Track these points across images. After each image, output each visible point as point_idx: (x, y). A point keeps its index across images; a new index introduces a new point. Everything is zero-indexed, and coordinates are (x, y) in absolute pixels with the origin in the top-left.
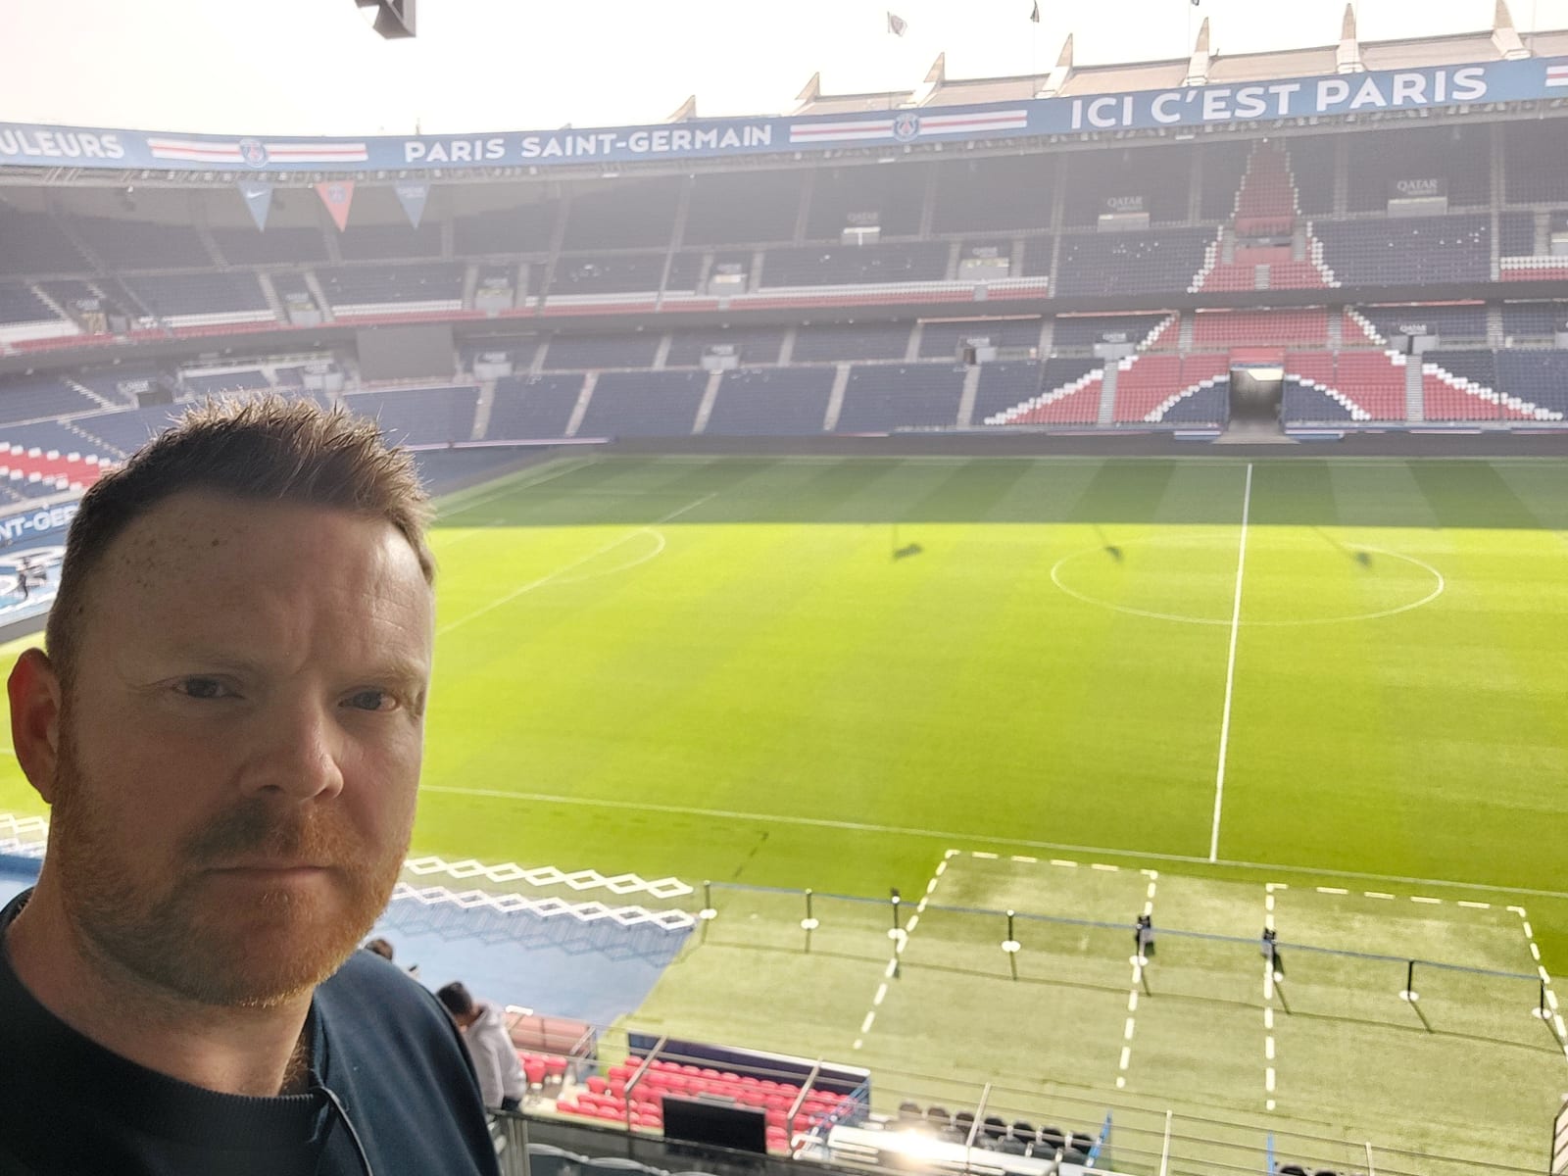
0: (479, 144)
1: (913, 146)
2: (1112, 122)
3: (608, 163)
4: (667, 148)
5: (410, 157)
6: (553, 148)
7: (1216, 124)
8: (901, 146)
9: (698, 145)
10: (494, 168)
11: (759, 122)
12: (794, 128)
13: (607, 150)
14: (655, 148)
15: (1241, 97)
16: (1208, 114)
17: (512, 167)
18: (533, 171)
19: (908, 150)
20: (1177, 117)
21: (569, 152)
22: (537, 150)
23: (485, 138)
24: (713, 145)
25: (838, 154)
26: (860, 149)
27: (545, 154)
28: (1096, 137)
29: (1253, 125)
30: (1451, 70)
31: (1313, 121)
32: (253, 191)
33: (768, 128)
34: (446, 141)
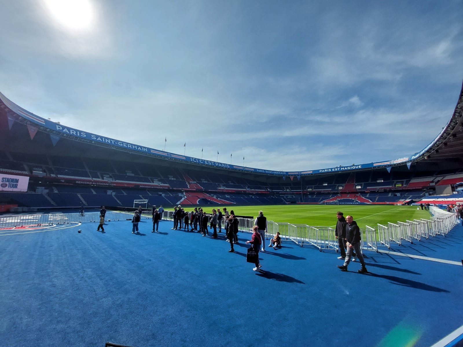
0: (78, 132)
1: (170, 158)
2: (196, 161)
3: (113, 146)
4: (127, 146)
5: (58, 129)
6: (99, 139)
7: (206, 164)
8: (168, 158)
9: (133, 148)
10: (83, 139)
11: (145, 148)
12: (151, 150)
13: (113, 143)
14: (124, 146)
15: (209, 162)
16: (206, 163)
17: (88, 140)
18: (93, 142)
19: (169, 158)
20: (202, 163)
21: (104, 141)
22: (95, 138)
23: (81, 132)
24: (136, 149)
25: (158, 156)
26: (162, 156)
27: (98, 140)
28: (193, 163)
29: (210, 166)
30: (226, 164)
31: (216, 167)
32: (10, 118)
33: (146, 149)
34: (69, 129)
